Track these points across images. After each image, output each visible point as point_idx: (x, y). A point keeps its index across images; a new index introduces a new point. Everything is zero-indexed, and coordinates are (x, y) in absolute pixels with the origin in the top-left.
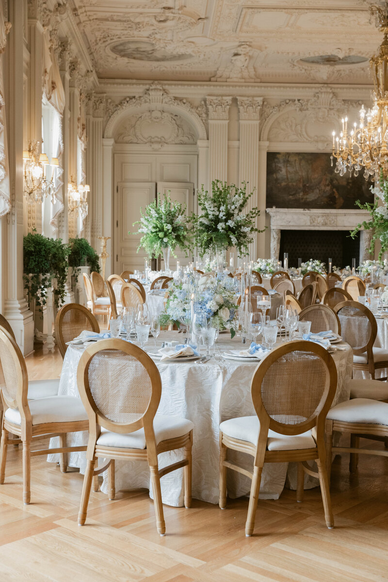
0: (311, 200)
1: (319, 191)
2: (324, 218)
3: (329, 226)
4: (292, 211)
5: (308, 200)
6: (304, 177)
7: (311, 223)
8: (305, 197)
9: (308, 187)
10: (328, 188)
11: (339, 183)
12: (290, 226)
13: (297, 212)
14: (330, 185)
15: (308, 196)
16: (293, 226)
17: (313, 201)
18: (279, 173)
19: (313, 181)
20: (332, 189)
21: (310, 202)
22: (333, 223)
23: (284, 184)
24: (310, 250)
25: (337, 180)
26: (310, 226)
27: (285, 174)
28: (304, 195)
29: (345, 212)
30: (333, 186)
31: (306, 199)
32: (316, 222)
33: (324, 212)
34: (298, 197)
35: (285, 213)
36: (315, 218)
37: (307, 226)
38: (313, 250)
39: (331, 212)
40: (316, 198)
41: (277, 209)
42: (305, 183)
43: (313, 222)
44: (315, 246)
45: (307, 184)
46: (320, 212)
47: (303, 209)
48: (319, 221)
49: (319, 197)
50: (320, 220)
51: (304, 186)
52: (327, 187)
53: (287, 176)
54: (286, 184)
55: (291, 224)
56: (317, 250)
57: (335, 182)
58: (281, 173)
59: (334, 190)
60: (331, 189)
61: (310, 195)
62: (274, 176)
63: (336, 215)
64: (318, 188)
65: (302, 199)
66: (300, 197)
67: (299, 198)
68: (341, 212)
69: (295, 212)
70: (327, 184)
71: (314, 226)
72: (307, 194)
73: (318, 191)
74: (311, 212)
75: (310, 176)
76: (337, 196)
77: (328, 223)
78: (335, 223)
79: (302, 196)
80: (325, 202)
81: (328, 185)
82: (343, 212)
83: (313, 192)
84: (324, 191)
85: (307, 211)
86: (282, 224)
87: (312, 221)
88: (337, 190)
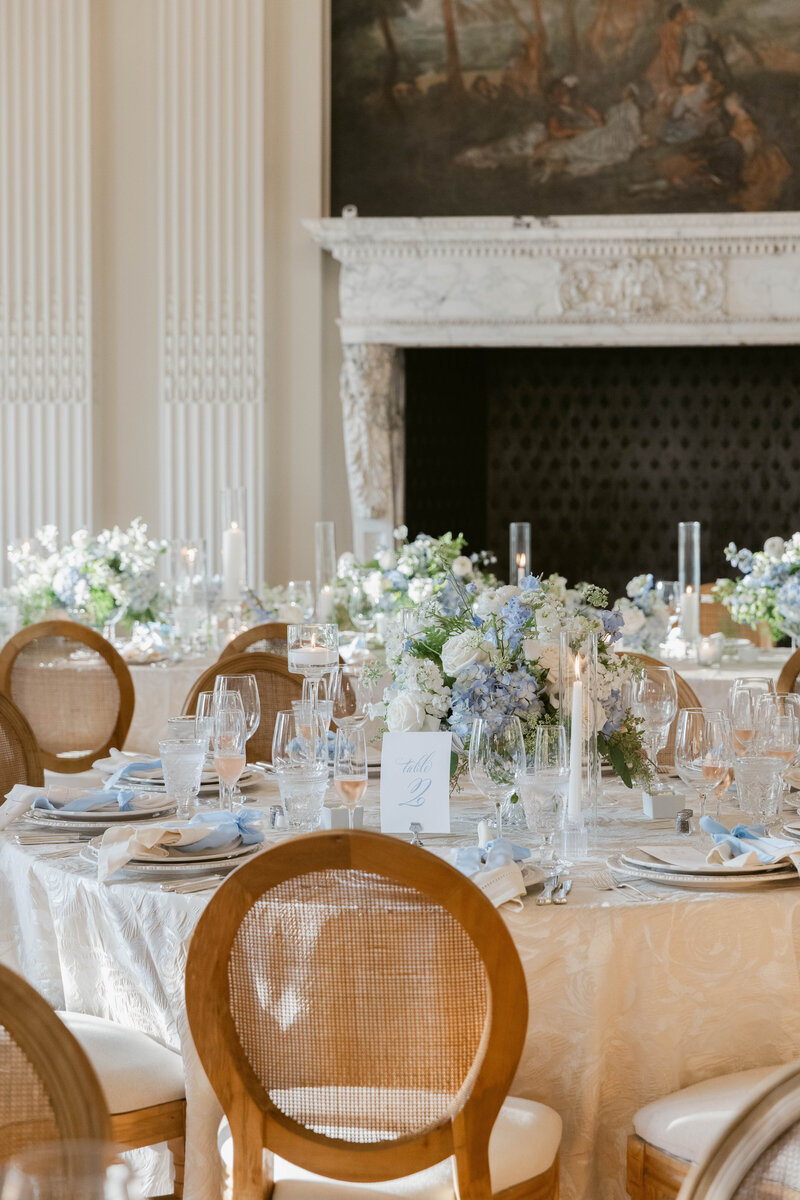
0: (592, 168)
1: (642, 111)
2: (646, 270)
3: (681, 321)
4: (447, 235)
5: (575, 169)
6: (550, 32)
7: (569, 305)
8: (557, 152)
9: (573, 91)
10: (694, 96)
11: (759, 61)
12: (444, 323)
13: (477, 236)
14: (708, 78)
15: (572, 149)
16: (462, 322)
17: (603, 174)
18: (403, 14)
19: (602, 54)
20: (717, 98)
21: (587, 179)
22: (705, 299)
23: (428, 79)
24: (635, 465)
25: (747, 42)
26: (562, 321)
27: (438, 21)
28: (550, 138)
29: (778, 231)
30: (727, 83)
31: (566, 161)
32: (599, 295)
33: (642, 233)
34: (516, 152)
35: (414, 246)
36: (590, 273)
37: (544, 322)
38: (655, 465)
39: (688, 233)
40: (621, 156)
41: (373, 223)
42: (556, 72)
43: (584, 295)
44: (665, 444)
45: (570, 72)
46: (630, 233)
47: (509, 220)
48: (616, 288)
49: (640, 150)
50: (626, 283)
51: (552, 87)
52: (688, 90)
53: (450, 31)
54: (443, 78)
55: (449, 310)
56: (675, 464)
57: (735, 55)
58: (412, 14)
59: (733, 105)
60: (712, 98)
61: (585, 137)
62: (377, 34)
63: (724, 253)
64: (632, 95)
65: (540, 163)
66: (529, 151)
67: (525, 159)
68: (752, 232)
69: (461, 235)
70: (687, 67)
71: (588, 321)
72: (570, 137)
73: (633, 113)
74: (565, 234)
75: (582, 27)
76: (748, 143)
77: (676, 299)
78: (717, 299)
79: (537, 146)
80: (677, 181)
81: (694, 77)
82: (762, 231)
83: (604, 121)
84: (669, 115)
85: (535, 229)
86: (405, 311)
87: (578, 287)
88: (750, 99)
